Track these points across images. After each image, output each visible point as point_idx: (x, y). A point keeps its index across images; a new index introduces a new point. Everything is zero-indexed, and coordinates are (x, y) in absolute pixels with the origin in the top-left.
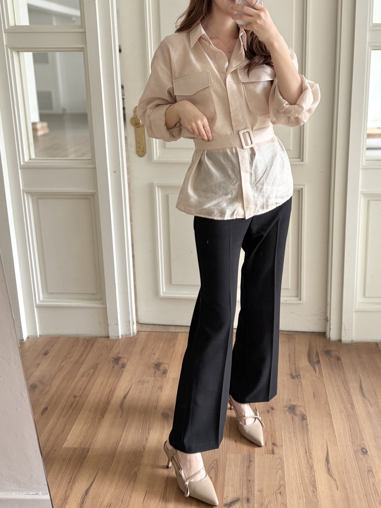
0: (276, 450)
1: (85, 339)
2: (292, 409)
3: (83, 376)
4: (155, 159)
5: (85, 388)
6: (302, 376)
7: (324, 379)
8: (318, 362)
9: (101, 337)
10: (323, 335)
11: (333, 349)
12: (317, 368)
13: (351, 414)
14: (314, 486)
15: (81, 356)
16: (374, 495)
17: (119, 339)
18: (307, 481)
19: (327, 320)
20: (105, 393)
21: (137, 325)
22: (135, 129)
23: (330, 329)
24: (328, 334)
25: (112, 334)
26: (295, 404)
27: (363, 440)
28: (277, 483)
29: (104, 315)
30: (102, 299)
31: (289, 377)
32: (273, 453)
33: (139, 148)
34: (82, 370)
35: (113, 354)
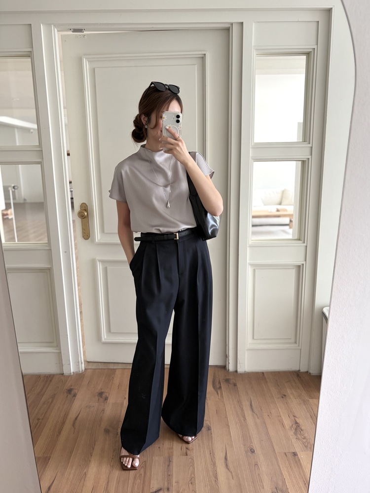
0: (188, 452)
1: (45, 376)
3: (44, 403)
4: (97, 241)
5: (46, 413)
7: (225, 400)
8: (220, 387)
9: (57, 374)
10: (224, 367)
11: (231, 378)
12: (219, 392)
13: (243, 425)
14: (216, 477)
15: (42, 389)
16: (259, 482)
17: (71, 375)
18: (211, 474)
19: (226, 356)
20: (61, 416)
21: (84, 364)
22: (82, 220)
23: (229, 363)
24: (227, 366)
25: (66, 372)
27: (252, 443)
28: (189, 476)
29: (60, 357)
30: (57, 346)
32: (187, 455)
33: (84, 233)
34: (43, 399)
35: (67, 386)
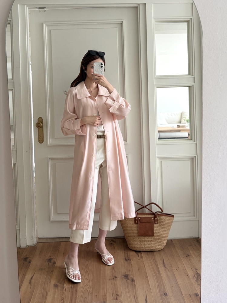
0: (118, 298)
2: (126, 277)
4: (49, 144)
6: (131, 259)
7: (144, 260)
12: (139, 255)
13: (158, 276)
17: (26, 248)
22: (38, 129)
25: (22, 245)
26: (128, 274)
27: (165, 289)
31: (124, 261)
33: (40, 138)
35: (23, 256)
